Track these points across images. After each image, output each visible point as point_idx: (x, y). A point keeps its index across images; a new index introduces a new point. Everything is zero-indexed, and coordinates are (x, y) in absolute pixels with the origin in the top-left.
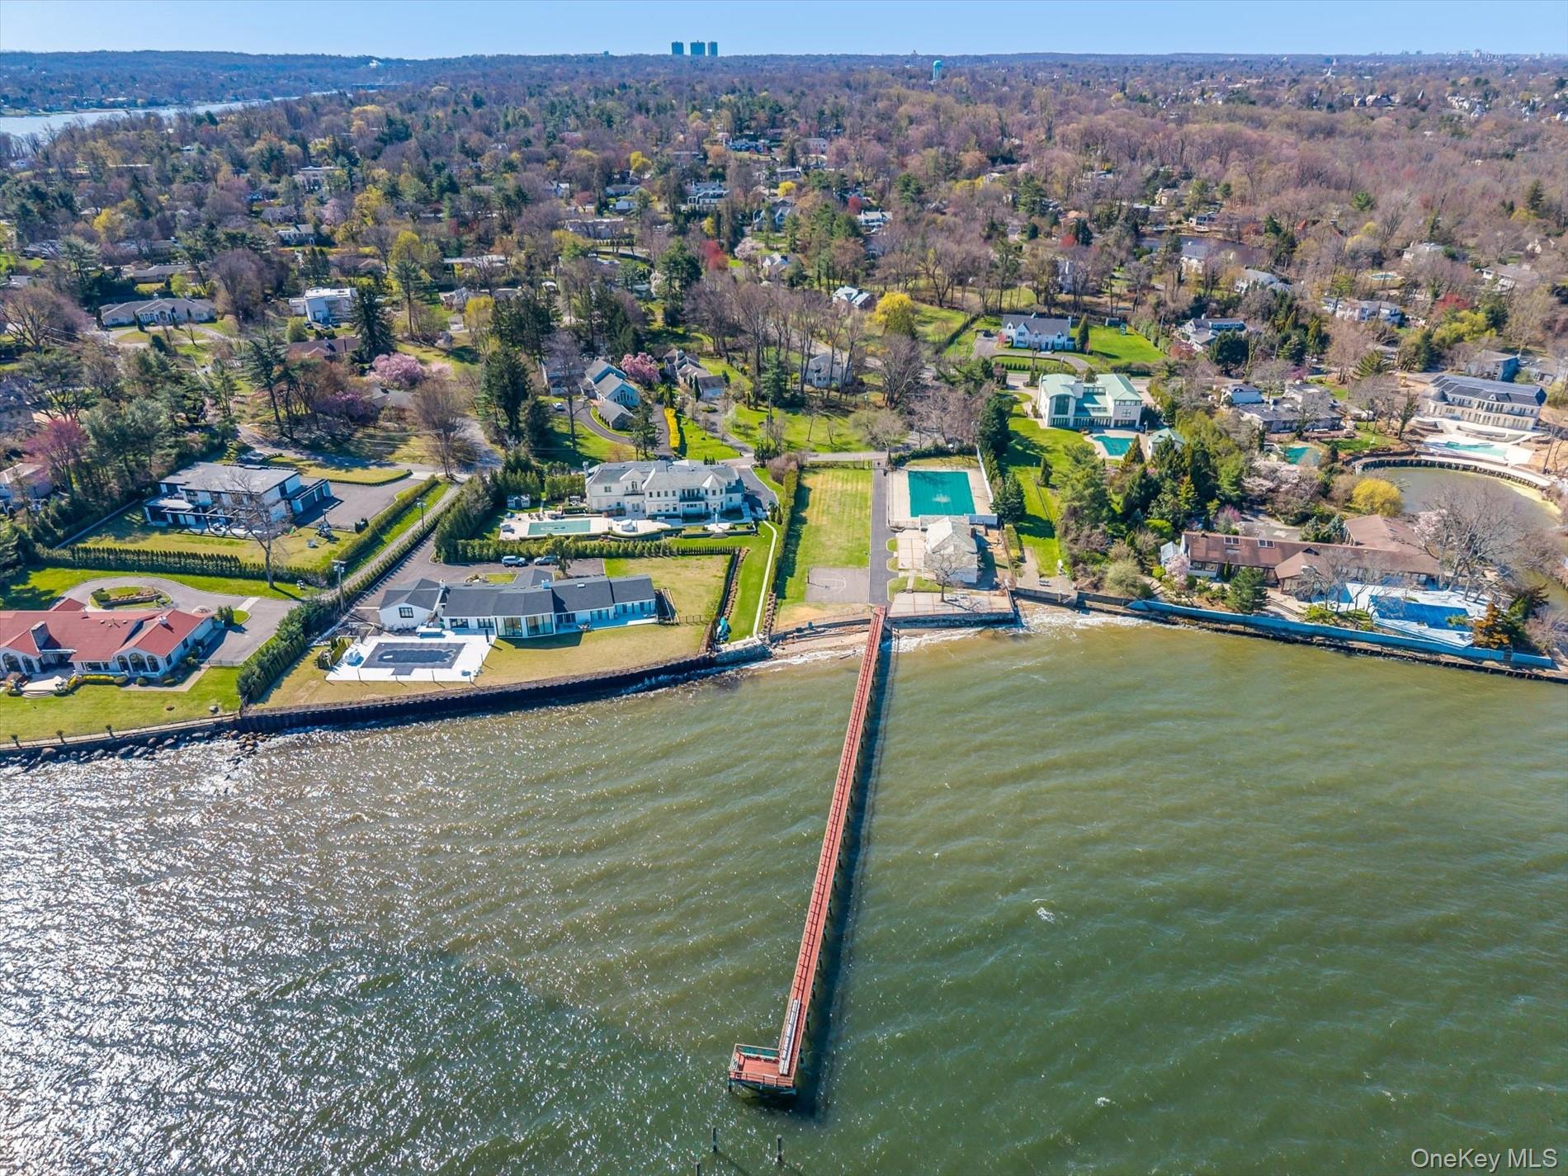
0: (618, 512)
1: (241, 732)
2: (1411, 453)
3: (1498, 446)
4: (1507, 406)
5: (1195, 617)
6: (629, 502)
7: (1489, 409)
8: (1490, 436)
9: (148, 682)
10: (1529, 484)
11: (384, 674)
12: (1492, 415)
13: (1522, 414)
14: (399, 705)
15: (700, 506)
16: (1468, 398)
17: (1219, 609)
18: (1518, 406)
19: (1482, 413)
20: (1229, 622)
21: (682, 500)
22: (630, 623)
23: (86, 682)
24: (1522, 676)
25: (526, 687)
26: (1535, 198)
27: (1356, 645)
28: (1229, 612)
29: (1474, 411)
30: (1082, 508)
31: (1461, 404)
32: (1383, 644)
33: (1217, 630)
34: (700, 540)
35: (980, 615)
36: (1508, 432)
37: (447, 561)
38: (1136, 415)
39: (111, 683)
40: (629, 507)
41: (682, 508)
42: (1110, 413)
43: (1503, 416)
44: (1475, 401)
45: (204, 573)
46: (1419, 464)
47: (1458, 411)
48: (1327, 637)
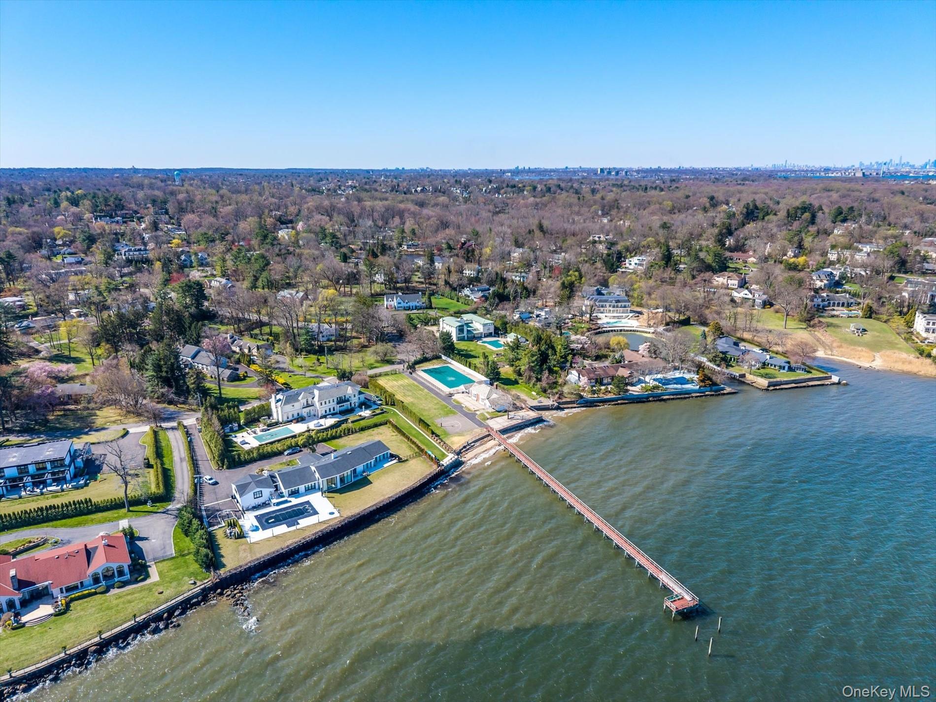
0: (300, 419)
1: (223, 590)
2: (599, 328)
3: (623, 321)
4: (619, 304)
5: (604, 401)
6: (305, 412)
7: (614, 307)
8: (618, 317)
9: (124, 584)
10: (646, 332)
11: (282, 529)
12: (615, 309)
13: (625, 307)
14: (312, 540)
15: (346, 405)
16: (604, 304)
17: (610, 396)
18: (623, 304)
19: (611, 309)
20: (617, 401)
21: (338, 403)
22: (385, 465)
23: (72, 600)
24: (719, 395)
25: (371, 509)
26: (541, 227)
27: (665, 397)
28: (614, 396)
29: (608, 308)
30: (534, 366)
31: (602, 307)
32: (673, 395)
33: (615, 404)
34: (361, 422)
35: (530, 420)
36: (624, 315)
37: (229, 468)
38: (492, 330)
39: (95, 593)
40: (305, 415)
41: (338, 409)
42: (481, 331)
43: (619, 309)
44: (608, 304)
45: (65, 516)
46: (604, 332)
47: (602, 309)
48: (654, 397)
